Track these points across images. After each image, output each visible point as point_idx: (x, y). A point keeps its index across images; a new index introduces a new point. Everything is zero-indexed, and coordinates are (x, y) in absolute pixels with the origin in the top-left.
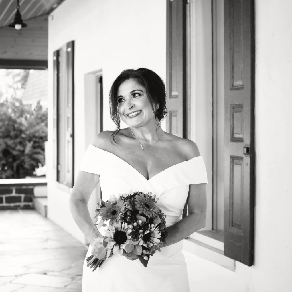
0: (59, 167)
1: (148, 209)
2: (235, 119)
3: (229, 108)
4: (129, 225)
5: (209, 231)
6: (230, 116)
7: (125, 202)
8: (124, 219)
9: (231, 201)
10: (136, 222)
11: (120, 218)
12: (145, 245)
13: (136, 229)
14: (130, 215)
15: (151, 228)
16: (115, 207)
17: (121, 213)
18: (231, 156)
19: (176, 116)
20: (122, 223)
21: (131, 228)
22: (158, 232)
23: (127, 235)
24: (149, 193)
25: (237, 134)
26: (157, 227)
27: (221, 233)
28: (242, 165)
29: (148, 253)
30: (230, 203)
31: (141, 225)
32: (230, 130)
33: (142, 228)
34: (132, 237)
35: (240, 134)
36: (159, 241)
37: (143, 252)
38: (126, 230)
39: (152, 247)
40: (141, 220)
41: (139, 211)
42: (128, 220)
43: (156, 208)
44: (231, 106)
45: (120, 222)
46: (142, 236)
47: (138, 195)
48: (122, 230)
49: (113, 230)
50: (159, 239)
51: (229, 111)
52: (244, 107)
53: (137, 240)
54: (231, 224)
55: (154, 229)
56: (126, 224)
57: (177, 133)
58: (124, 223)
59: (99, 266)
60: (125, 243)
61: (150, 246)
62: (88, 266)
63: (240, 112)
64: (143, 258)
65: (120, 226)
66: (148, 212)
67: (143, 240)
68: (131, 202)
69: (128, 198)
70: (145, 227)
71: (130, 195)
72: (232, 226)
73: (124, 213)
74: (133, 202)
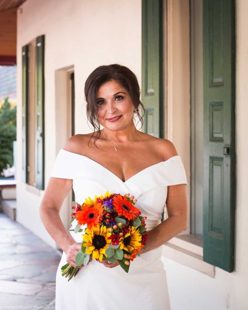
0: (29, 168)
1: (127, 211)
2: (214, 117)
3: (208, 106)
4: (108, 228)
5: (188, 235)
6: (210, 115)
7: (102, 204)
8: (103, 222)
9: (211, 204)
10: (115, 225)
11: (98, 221)
12: (126, 249)
13: (115, 232)
14: (109, 218)
15: (131, 231)
16: (93, 210)
17: (99, 216)
18: (210, 157)
19: (151, 114)
20: (100, 226)
21: (111, 231)
22: (139, 234)
23: (106, 239)
24: (127, 194)
25: (217, 133)
26: (137, 229)
27: (200, 238)
28: (222, 166)
29: (129, 258)
30: (209, 206)
31: (121, 228)
32: (210, 129)
33: (123, 231)
34: (112, 241)
35: (219, 133)
36: (140, 244)
37: (124, 257)
38: (105, 233)
39: (133, 251)
40: (121, 223)
41: (118, 213)
42: (107, 223)
43: (135, 210)
44: (211, 104)
45: (98, 226)
46: (122, 239)
47: (116, 196)
48: (101, 234)
49: (92, 234)
50: (140, 242)
51: (208, 109)
52: (224, 106)
53: (118, 244)
54: (210, 228)
55: (135, 231)
56: (105, 227)
57: (153, 132)
58: (103, 226)
59: (74, 275)
60: (104, 247)
61: (131, 250)
62: (63, 275)
63: (220, 110)
64: (124, 263)
65: (99, 230)
66: (128, 214)
67: (124, 244)
68: (110, 204)
69: (105, 200)
70: (125, 229)
71: (108, 197)
72: (212, 230)
73: (102, 215)
74: (112, 204)
